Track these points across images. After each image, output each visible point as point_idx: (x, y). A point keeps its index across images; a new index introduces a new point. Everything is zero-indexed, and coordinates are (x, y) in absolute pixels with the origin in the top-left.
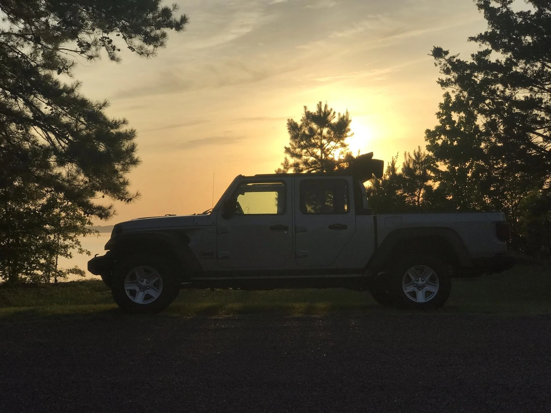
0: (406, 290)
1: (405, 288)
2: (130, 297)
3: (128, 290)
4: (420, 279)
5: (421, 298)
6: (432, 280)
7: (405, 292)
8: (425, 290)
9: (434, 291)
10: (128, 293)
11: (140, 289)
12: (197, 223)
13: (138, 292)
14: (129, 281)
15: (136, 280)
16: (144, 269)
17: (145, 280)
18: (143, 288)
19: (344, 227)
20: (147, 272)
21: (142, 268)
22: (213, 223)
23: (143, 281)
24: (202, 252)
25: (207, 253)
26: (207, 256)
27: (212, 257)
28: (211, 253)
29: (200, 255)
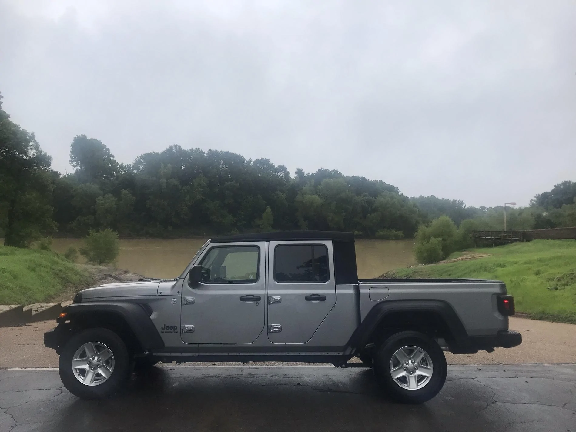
3: (76, 369)
4: (410, 361)
7: (394, 378)
10: (76, 374)
11: (89, 367)
12: (161, 293)
13: (88, 371)
14: (78, 359)
15: (87, 357)
16: (95, 345)
17: (96, 358)
18: (93, 367)
19: (322, 298)
20: (98, 348)
21: (92, 344)
22: (178, 292)
23: (93, 359)
24: (165, 325)
25: (170, 326)
26: (169, 330)
27: (176, 331)
28: (174, 327)
29: (162, 328)
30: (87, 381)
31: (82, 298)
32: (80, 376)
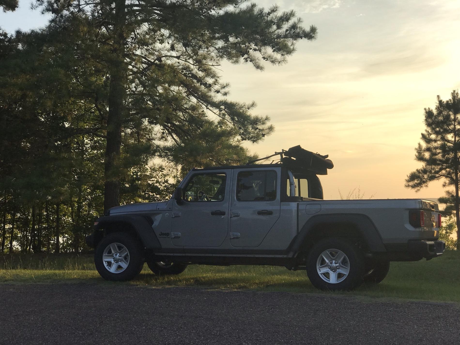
0: (320, 271)
1: (320, 269)
2: (107, 267)
3: (105, 261)
4: (334, 261)
5: (333, 279)
6: (344, 262)
7: (319, 273)
8: (338, 272)
9: (345, 273)
10: (105, 264)
11: (114, 261)
12: (158, 209)
13: (113, 264)
14: (106, 254)
15: (112, 254)
16: (117, 245)
17: (118, 254)
18: (117, 261)
19: (269, 213)
20: (120, 248)
21: (115, 245)
22: (170, 208)
23: (116, 255)
24: (161, 232)
25: (164, 233)
26: (164, 236)
27: (168, 237)
28: (167, 233)
29: (159, 234)
30: (113, 270)
31: (110, 213)
32: (108, 267)
